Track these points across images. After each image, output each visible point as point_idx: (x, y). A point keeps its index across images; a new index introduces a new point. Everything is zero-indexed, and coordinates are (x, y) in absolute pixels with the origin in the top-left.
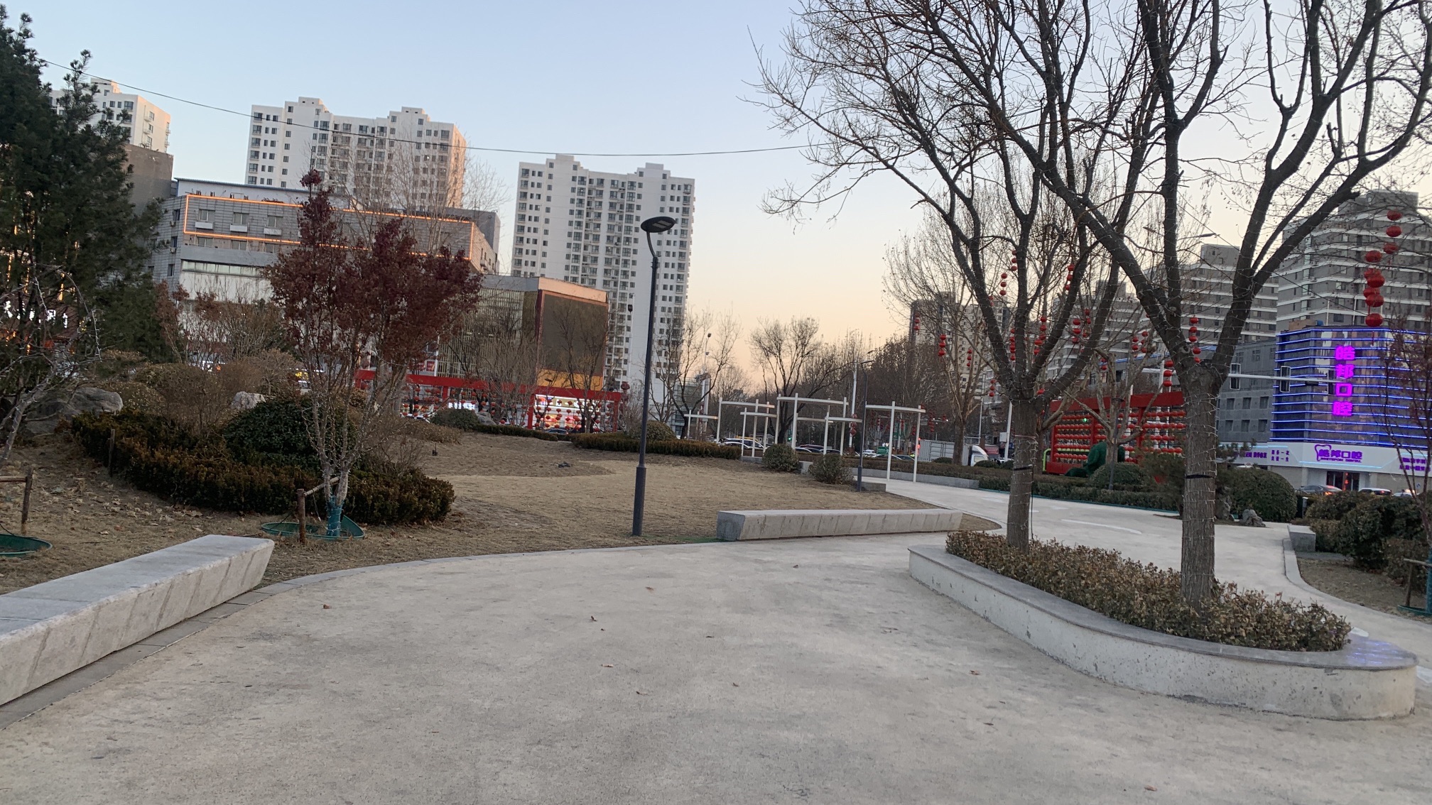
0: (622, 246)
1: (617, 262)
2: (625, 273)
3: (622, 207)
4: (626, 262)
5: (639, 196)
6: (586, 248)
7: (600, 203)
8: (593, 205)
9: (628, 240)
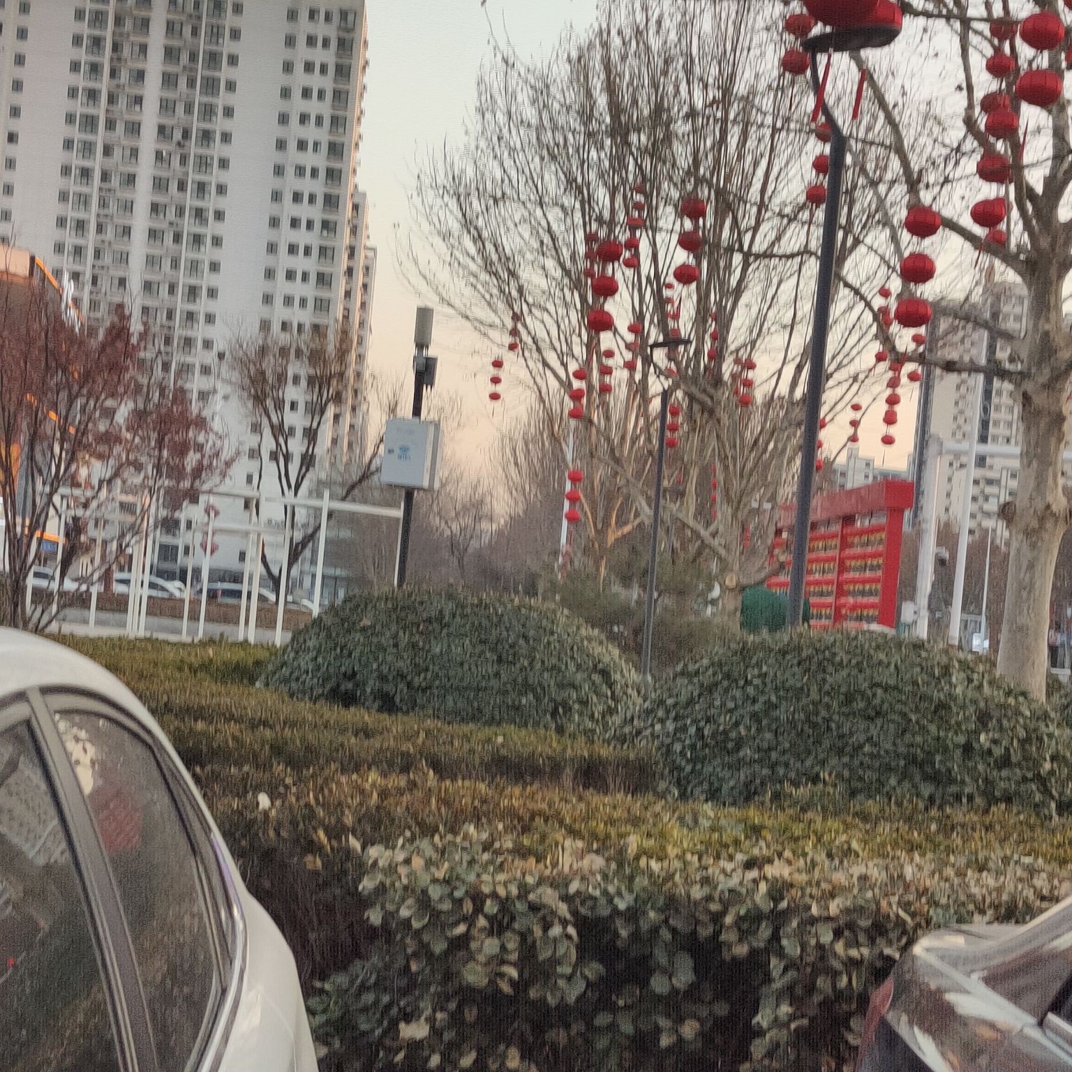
0: (193, 149)
1: (182, 186)
2: (199, 213)
3: (193, 57)
4: (201, 188)
5: (235, 35)
6: (107, 151)
7: (144, 49)
8: (126, 52)
9: (206, 136)
